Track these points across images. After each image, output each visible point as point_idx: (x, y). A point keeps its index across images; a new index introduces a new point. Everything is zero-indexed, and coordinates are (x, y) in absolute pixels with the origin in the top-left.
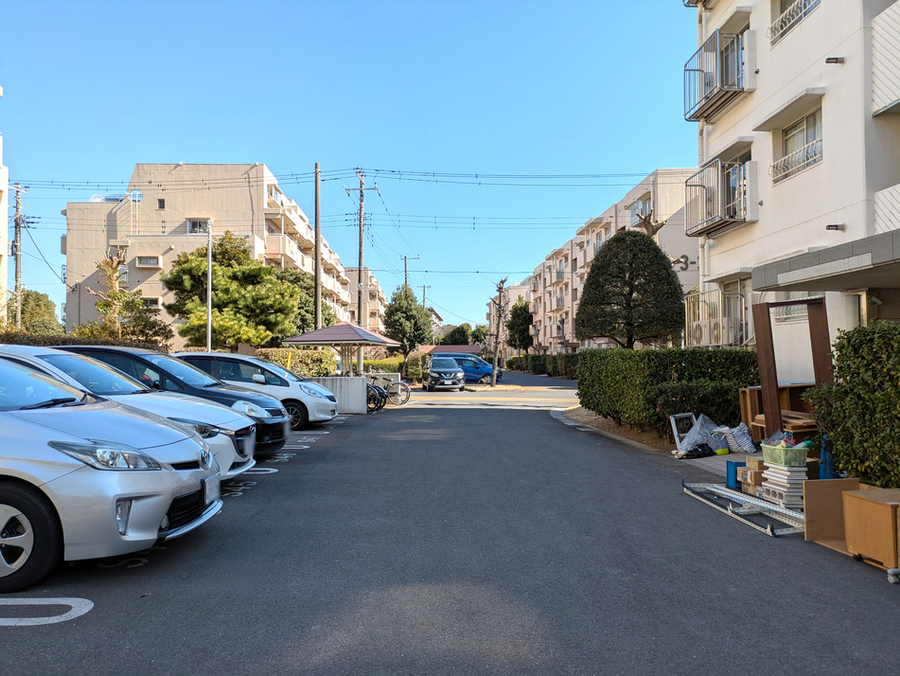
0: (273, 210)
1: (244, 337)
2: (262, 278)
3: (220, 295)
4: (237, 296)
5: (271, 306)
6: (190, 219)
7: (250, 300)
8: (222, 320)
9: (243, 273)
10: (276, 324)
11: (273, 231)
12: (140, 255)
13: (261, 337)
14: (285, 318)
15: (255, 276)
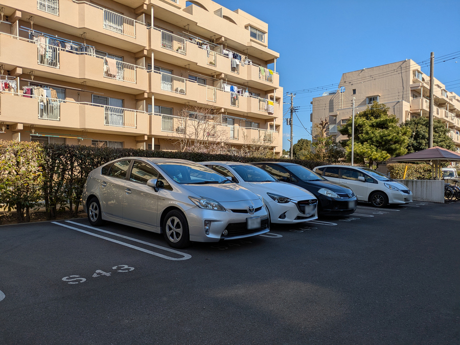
0: (416, 85)
1: (374, 157)
2: (388, 125)
3: (364, 135)
4: (372, 135)
5: (391, 140)
6: (368, 97)
7: (379, 137)
8: (362, 149)
9: (377, 123)
10: (396, 149)
11: (416, 97)
12: (342, 119)
13: (384, 157)
14: (401, 146)
15: (384, 124)
